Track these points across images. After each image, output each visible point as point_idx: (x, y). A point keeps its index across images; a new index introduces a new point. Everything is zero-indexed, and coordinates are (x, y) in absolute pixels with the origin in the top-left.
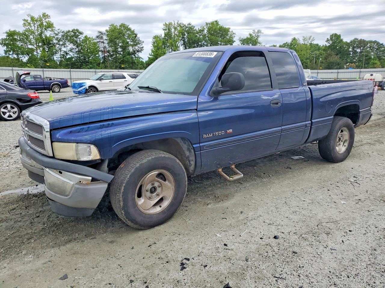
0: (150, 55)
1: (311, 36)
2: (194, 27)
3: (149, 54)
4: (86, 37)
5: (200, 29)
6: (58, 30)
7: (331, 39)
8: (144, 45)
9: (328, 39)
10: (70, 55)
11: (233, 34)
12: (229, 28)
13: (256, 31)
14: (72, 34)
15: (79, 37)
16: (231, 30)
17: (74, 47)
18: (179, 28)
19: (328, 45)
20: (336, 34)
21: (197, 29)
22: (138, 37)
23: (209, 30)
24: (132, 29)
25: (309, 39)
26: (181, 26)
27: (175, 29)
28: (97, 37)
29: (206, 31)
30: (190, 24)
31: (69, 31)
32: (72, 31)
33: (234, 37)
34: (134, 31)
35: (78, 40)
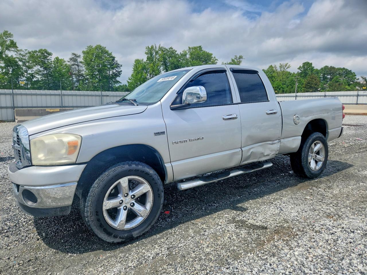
0: (130, 80)
1: (287, 64)
2: (176, 51)
3: (129, 78)
4: (57, 58)
5: (182, 53)
6: (25, 51)
7: (304, 66)
8: (122, 69)
9: (300, 66)
10: (37, 78)
11: (216, 60)
12: (212, 54)
13: (238, 57)
14: (39, 54)
15: (48, 58)
16: (213, 56)
17: (42, 69)
18: (160, 52)
19: (300, 71)
20: (308, 63)
21: (179, 54)
22: (116, 60)
23: (191, 54)
24: (110, 52)
25: (286, 66)
26: (162, 50)
27: (157, 53)
28: (71, 59)
29: (188, 56)
30: (171, 48)
31: (36, 52)
32: (39, 51)
33: (217, 63)
34: (111, 54)
35: (46, 61)
